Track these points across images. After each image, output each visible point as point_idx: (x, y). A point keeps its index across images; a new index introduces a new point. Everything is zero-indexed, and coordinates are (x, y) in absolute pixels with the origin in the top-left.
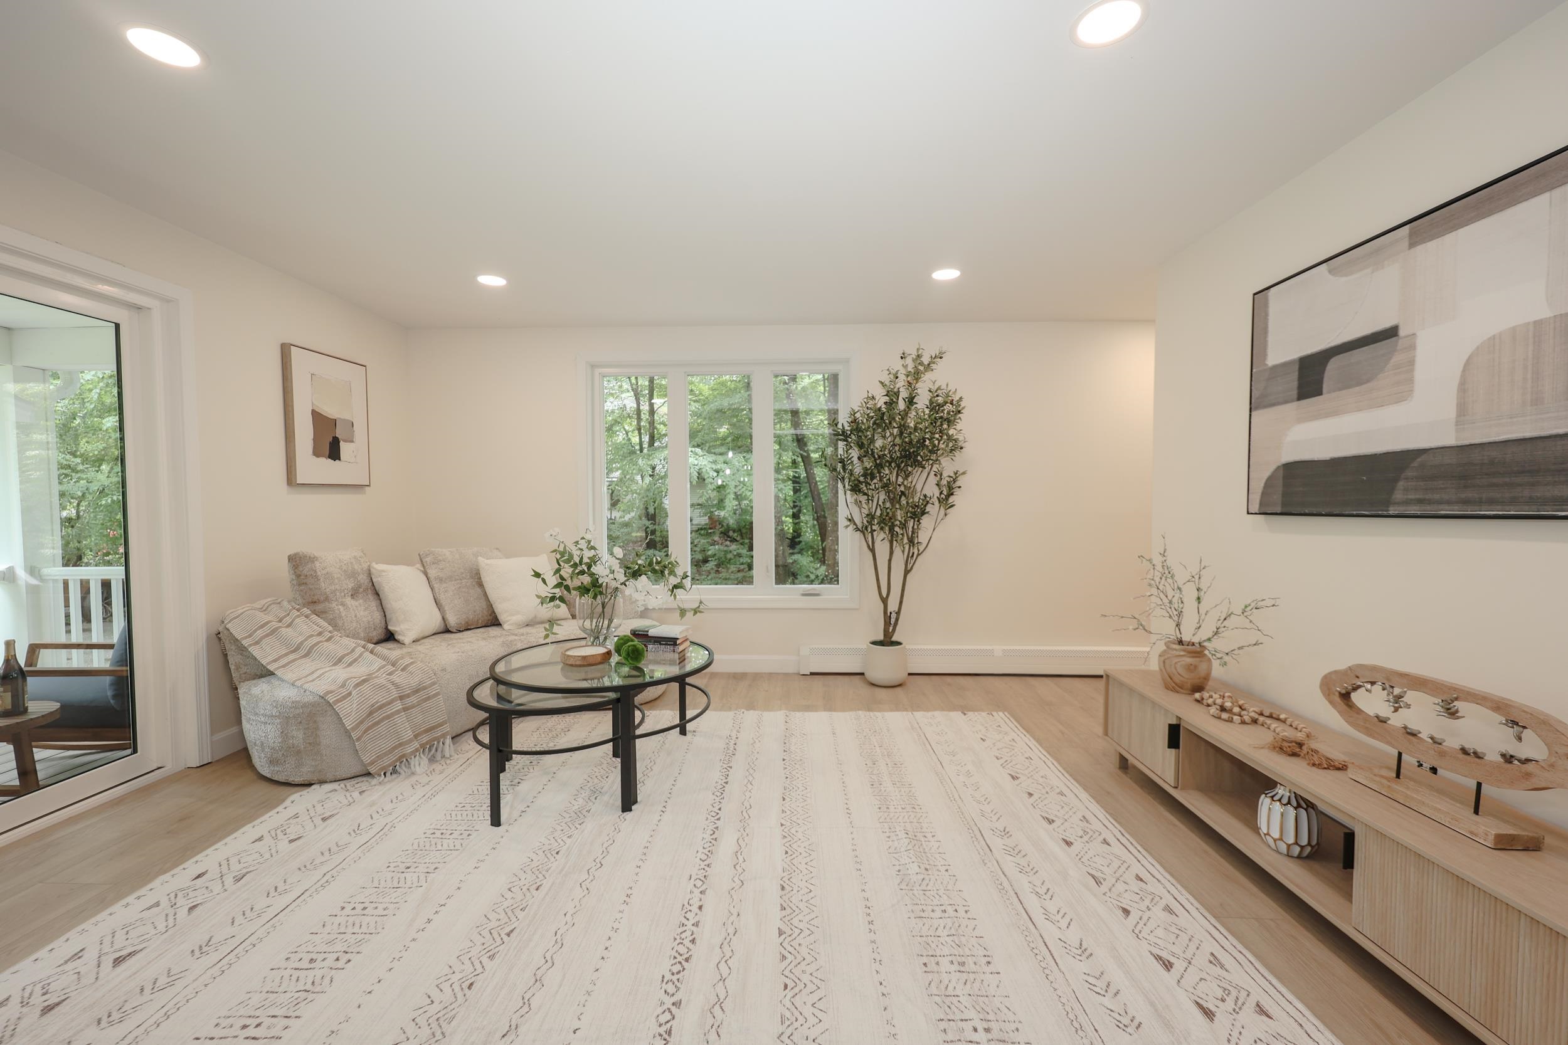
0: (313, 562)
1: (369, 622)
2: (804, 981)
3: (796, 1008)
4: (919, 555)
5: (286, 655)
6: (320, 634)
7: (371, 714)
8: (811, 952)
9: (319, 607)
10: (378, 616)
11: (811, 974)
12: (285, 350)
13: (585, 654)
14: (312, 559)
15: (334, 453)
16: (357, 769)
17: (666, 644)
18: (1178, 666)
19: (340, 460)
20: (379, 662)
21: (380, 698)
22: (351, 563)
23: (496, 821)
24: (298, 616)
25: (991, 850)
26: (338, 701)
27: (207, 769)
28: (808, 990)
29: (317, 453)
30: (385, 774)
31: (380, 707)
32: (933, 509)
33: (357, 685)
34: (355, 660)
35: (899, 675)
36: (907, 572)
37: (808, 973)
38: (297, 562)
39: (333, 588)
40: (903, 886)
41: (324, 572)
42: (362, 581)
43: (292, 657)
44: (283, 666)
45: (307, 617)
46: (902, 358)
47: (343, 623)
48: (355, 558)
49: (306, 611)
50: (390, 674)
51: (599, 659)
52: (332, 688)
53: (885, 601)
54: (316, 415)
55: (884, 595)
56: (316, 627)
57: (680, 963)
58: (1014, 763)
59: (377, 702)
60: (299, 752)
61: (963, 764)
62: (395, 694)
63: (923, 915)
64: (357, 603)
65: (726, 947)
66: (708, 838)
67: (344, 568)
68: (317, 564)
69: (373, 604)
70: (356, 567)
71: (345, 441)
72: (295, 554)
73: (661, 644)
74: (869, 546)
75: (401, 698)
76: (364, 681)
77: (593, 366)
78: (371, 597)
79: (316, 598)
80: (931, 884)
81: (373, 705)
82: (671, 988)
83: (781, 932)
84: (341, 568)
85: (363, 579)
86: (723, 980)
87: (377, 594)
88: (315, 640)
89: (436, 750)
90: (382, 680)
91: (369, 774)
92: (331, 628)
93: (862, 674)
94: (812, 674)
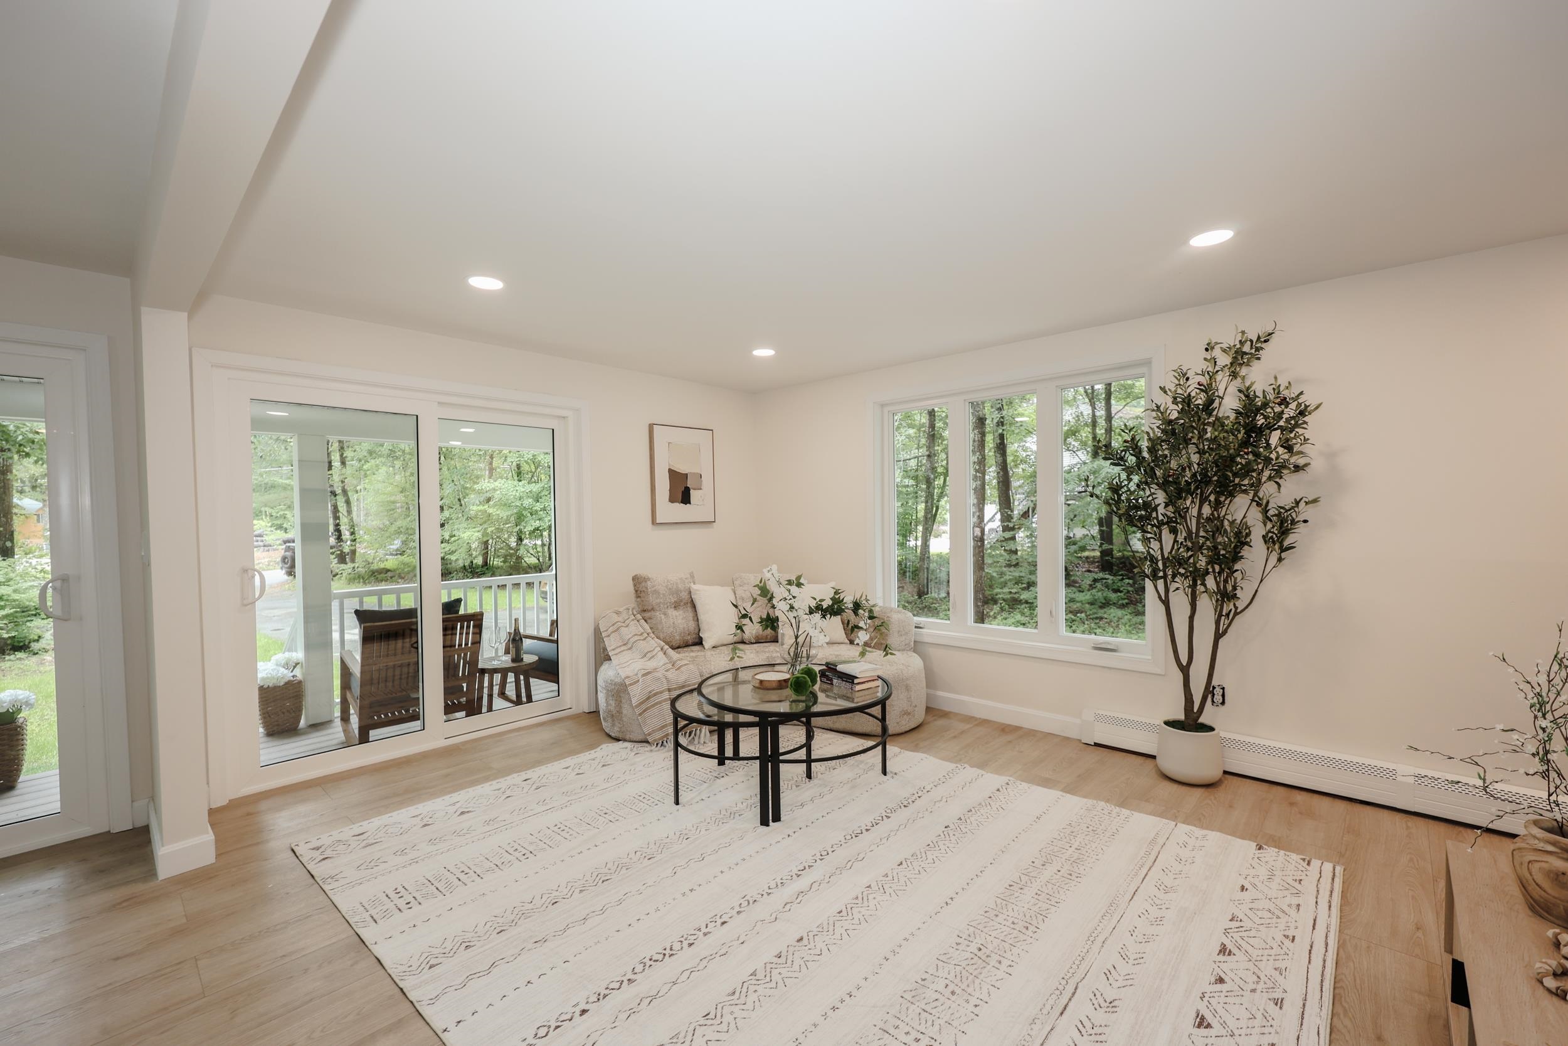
0: (646, 582)
1: (684, 628)
2: (725, 1020)
3: (693, 1035)
4: (1236, 614)
5: (620, 646)
6: (642, 634)
7: (648, 698)
8: (757, 1002)
9: (647, 615)
10: (692, 625)
11: (735, 1018)
12: (651, 427)
13: (762, 679)
14: (646, 579)
15: (686, 498)
16: (641, 738)
17: (846, 681)
18: (1535, 868)
19: (690, 503)
20: (664, 660)
21: (656, 687)
22: (677, 583)
23: (677, 803)
24: (633, 620)
25: (1062, 1014)
26: (631, 685)
27: (592, 715)
28: (719, 1028)
29: (672, 500)
30: (657, 744)
31: (655, 695)
32: (1256, 554)
33: (644, 675)
34: (653, 656)
35: (1211, 773)
36: (1218, 636)
37: (734, 1016)
38: (638, 581)
39: (658, 601)
40: (908, 996)
41: (653, 589)
42: (683, 597)
43: (623, 648)
44: (616, 654)
45: (638, 621)
46: (1207, 350)
47: (662, 628)
48: (681, 579)
49: (639, 616)
50: (667, 671)
51: (774, 685)
52: (631, 674)
53: (1185, 670)
54: (672, 473)
55: (1184, 662)
56: (641, 629)
57: (664, 955)
58: (1252, 933)
59: (653, 690)
60: (613, 715)
61: (1163, 907)
62: (665, 687)
63: (892, 1031)
64: (677, 614)
65: (705, 962)
66: (795, 871)
67: (670, 586)
68: (649, 583)
69: (690, 614)
70: (680, 586)
71: (695, 489)
72: (635, 576)
73: (843, 681)
74: (1160, 597)
75: (669, 690)
76: (649, 673)
77: (883, 406)
78: (690, 609)
79: (646, 608)
80: (940, 1009)
81: (650, 692)
82: (639, 968)
83: (754, 974)
84: (666, 587)
85: (684, 595)
86: (674, 983)
87: (694, 606)
88: (636, 638)
89: (695, 735)
90: (659, 674)
91: (647, 742)
92: (650, 631)
93: (1154, 757)
94: (1096, 745)
